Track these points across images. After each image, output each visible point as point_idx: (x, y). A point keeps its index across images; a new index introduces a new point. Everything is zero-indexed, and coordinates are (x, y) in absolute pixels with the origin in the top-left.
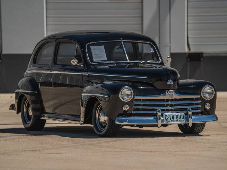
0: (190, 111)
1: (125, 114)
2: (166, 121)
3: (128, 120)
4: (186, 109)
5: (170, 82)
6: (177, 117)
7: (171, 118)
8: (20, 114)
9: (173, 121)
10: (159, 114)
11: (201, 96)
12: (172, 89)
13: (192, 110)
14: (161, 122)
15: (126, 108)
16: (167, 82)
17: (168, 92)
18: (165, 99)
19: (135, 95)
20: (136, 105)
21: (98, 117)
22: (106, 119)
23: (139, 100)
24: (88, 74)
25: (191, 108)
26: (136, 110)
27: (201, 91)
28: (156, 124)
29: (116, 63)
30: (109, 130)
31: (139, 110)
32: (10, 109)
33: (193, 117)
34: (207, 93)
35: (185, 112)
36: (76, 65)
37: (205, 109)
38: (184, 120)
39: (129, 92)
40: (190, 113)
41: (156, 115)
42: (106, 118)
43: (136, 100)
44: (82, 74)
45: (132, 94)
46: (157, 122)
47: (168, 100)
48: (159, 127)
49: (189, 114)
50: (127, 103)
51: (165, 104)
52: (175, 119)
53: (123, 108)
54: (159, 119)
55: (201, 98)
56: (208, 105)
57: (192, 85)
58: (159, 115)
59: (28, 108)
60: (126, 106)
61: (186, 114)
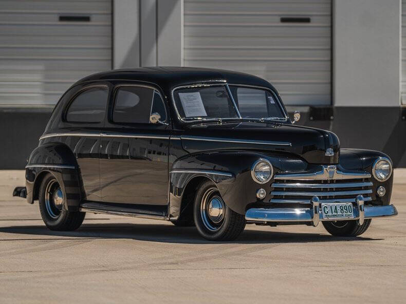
0: (361, 199)
1: (259, 204)
2: (326, 216)
3: (267, 213)
4: (354, 196)
5: (329, 153)
6: (342, 209)
7: (333, 210)
8: (37, 203)
9: (336, 215)
10: (316, 204)
11: (372, 176)
12: (332, 164)
13: (364, 197)
14: (318, 217)
15: (261, 194)
16: (326, 152)
17: (327, 169)
18: (321, 181)
19: (276, 174)
20: (276, 189)
21: (204, 208)
22: (221, 213)
23: (282, 181)
24: (179, 139)
25: (363, 195)
26: (276, 197)
27: (372, 168)
28: (310, 220)
29: (223, 121)
30: (228, 230)
31: (281, 197)
32: (14, 196)
33: (366, 209)
34: (381, 170)
35: (354, 200)
36: (158, 124)
37: (377, 196)
38: (352, 213)
39: (266, 168)
40: (361, 203)
41: (310, 206)
42: (222, 210)
43: (277, 181)
44: (168, 138)
45: (271, 171)
46: (312, 218)
47: (325, 182)
48: (314, 226)
49: (360, 205)
50: (263, 186)
51: (320, 189)
52: (339, 213)
53: (258, 194)
54: (316, 213)
55: (372, 179)
56: (382, 190)
57: (362, 157)
58: (316, 207)
59: (53, 193)
60: (262, 191)
61: (355, 204)
